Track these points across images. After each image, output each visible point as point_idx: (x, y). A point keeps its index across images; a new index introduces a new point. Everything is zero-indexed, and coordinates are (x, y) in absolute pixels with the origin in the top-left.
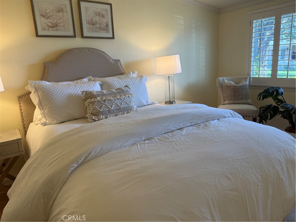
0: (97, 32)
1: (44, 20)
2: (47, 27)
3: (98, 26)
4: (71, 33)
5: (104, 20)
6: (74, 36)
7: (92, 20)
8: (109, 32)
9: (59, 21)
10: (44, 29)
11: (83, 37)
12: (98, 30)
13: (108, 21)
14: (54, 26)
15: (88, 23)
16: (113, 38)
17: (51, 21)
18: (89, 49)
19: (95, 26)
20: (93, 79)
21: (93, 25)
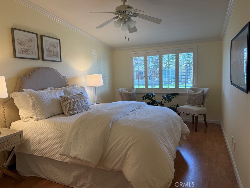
0: (51, 57)
1: (20, 46)
2: (22, 52)
3: (52, 53)
4: (36, 57)
5: (56, 50)
6: (38, 59)
7: (49, 49)
8: (58, 58)
9: (29, 48)
10: (20, 53)
11: (43, 59)
12: (52, 55)
13: (58, 50)
14: (26, 51)
15: (47, 51)
16: (61, 61)
17: (24, 47)
18: (48, 68)
19: (50, 53)
20: (53, 88)
21: (50, 52)
